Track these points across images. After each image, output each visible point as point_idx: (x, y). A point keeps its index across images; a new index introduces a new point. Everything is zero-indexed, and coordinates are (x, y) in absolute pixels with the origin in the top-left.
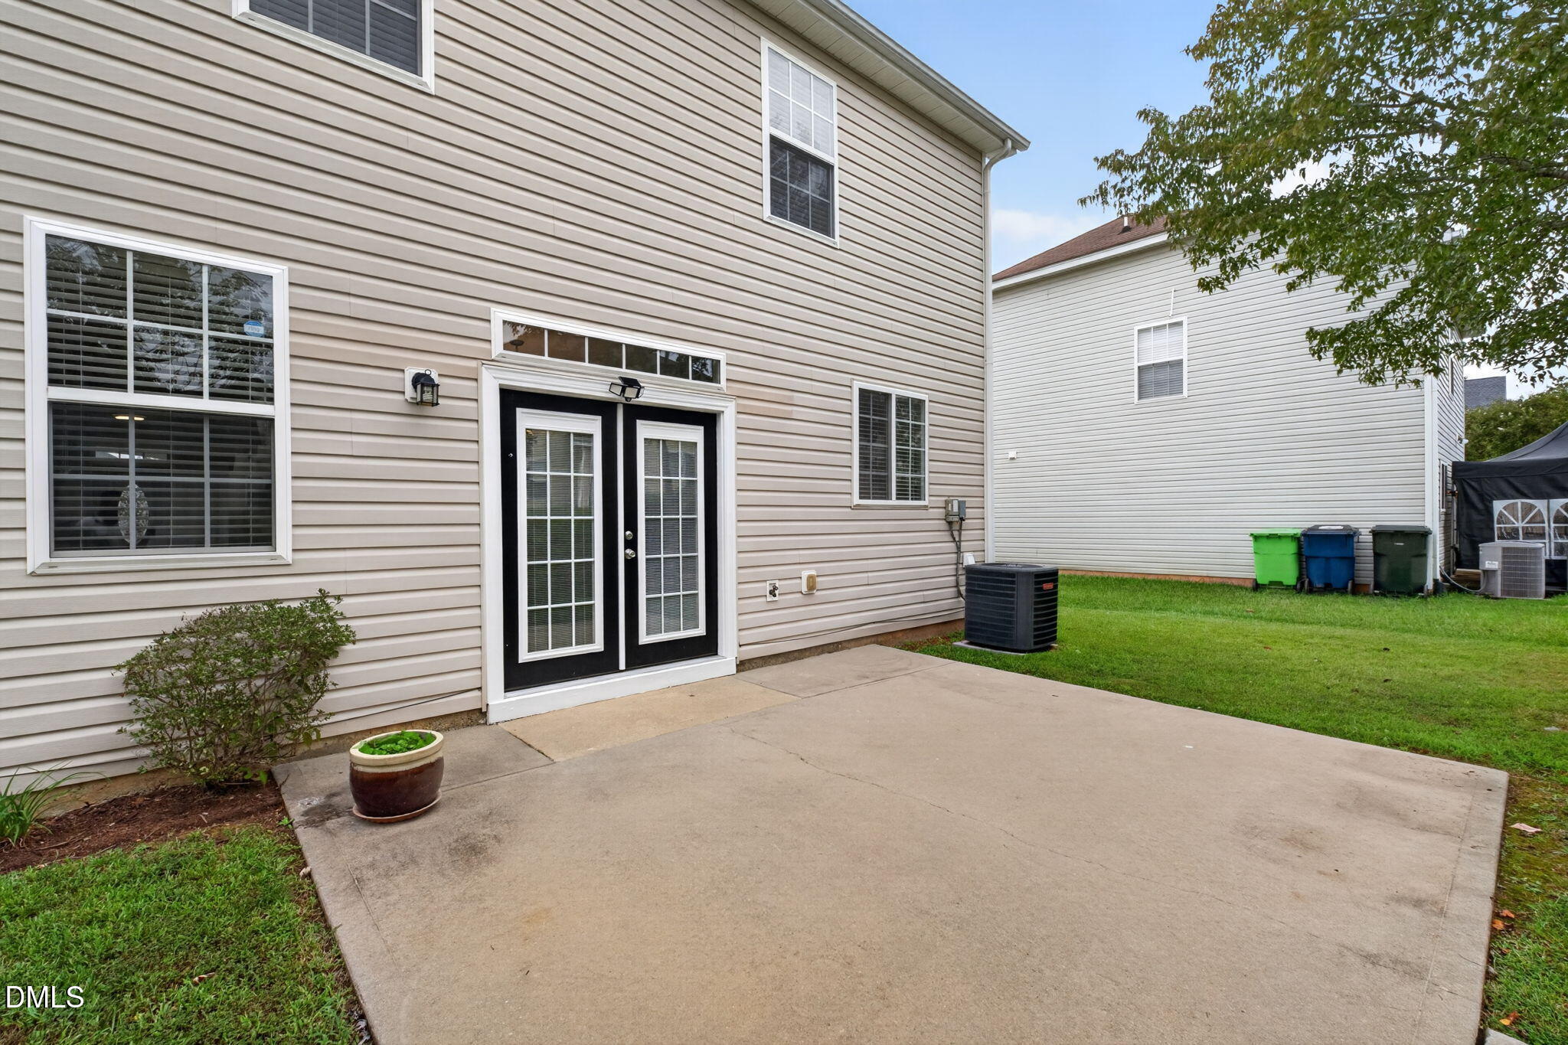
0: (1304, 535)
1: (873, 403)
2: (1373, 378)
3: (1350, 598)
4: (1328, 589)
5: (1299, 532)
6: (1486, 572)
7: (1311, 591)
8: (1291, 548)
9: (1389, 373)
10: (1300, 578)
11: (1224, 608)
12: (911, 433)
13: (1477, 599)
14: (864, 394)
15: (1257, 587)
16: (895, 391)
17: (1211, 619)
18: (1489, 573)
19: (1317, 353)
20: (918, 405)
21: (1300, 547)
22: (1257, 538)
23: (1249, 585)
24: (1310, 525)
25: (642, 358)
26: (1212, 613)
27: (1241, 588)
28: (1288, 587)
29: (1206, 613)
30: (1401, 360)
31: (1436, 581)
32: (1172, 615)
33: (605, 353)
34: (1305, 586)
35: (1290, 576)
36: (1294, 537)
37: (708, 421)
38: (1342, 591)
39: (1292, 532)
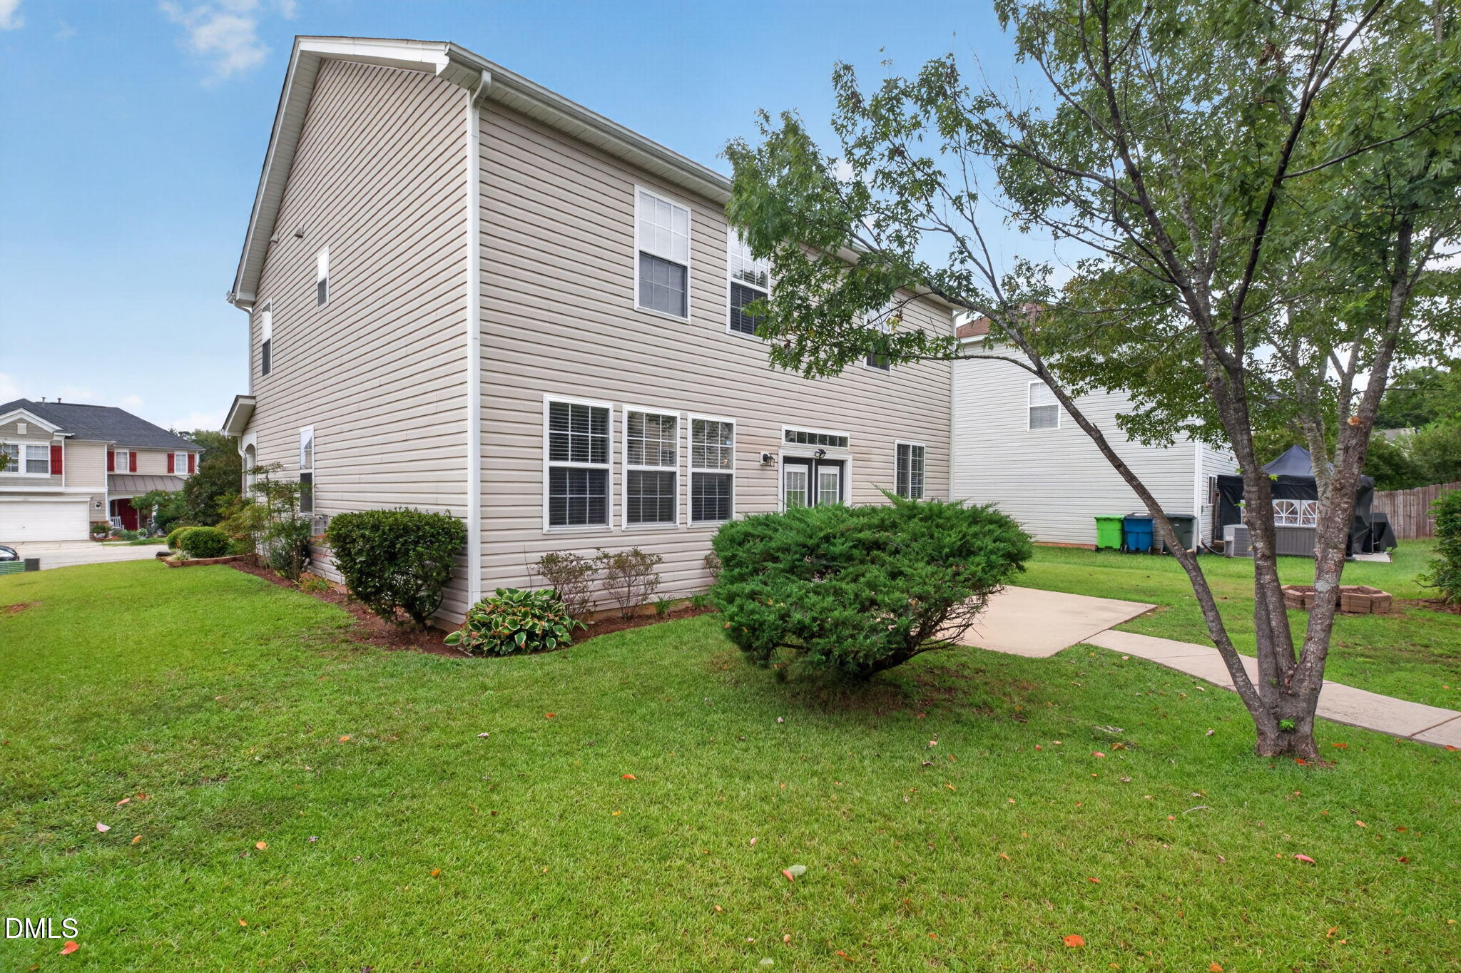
0: (1125, 519)
1: (903, 449)
2: (1145, 443)
3: (1149, 557)
4: (1137, 551)
5: (1123, 516)
6: (1227, 542)
7: (1129, 552)
8: (1118, 526)
9: (1153, 441)
10: (1122, 545)
11: (1076, 560)
12: (918, 465)
13: (1223, 558)
14: (899, 446)
15: (1098, 550)
16: (911, 443)
17: (1068, 566)
18: (1229, 543)
19: (1120, 426)
20: (921, 448)
21: (1123, 526)
22: (1098, 520)
23: (1094, 548)
24: (1130, 513)
25: (823, 439)
26: (1069, 563)
27: (1089, 550)
28: (1115, 550)
29: (1066, 563)
30: (1158, 435)
31: (1198, 547)
32: (1047, 564)
33: (812, 438)
34: (1125, 549)
35: (1116, 544)
36: (1119, 520)
37: (840, 464)
38: (1145, 552)
39: (1118, 517)
